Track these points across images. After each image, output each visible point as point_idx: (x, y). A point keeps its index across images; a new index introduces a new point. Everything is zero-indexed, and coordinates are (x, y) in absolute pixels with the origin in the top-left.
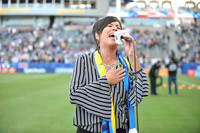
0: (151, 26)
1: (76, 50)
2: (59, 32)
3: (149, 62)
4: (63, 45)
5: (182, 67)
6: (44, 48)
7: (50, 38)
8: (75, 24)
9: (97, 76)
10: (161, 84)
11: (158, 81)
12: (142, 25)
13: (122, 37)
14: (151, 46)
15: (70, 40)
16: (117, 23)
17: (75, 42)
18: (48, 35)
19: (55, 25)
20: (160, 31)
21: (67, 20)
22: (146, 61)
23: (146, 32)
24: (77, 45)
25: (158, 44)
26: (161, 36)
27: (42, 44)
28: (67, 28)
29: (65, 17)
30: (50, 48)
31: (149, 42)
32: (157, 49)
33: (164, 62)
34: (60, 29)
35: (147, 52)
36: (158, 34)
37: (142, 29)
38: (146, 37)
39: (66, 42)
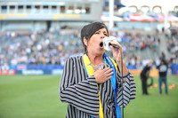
0: (143, 30)
1: (71, 52)
2: (55, 36)
3: (141, 64)
4: (60, 48)
5: (172, 68)
6: (42, 51)
7: (47, 42)
8: (71, 28)
9: (86, 75)
10: (151, 84)
11: (149, 82)
12: (133, 28)
13: (110, 44)
14: (143, 48)
15: (66, 43)
16: (104, 30)
17: (71, 45)
18: (45, 39)
19: (52, 29)
20: (151, 34)
21: (63, 24)
22: (138, 62)
23: (138, 36)
24: (73, 48)
25: (149, 46)
26: (152, 39)
27: (39, 47)
28: (63, 32)
29: (61, 21)
30: (47, 50)
31: (141, 44)
32: (148, 51)
33: (154, 63)
34: (57, 33)
35: (139, 54)
36: (149, 37)
37: (134, 33)
38: (138, 39)
39: (62, 44)
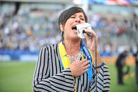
0: (119, 14)
2: (24, 19)
4: (29, 31)
6: (10, 35)
8: (41, 10)
10: (127, 73)
11: (125, 69)
12: (109, 12)
13: (84, 32)
14: (119, 34)
15: (36, 27)
16: (81, 14)
18: (13, 22)
19: (21, 11)
20: (128, 19)
21: (33, 6)
24: (44, 33)
26: (129, 24)
27: (7, 31)
28: (33, 15)
29: (30, 3)
30: (16, 35)
31: (117, 30)
32: (125, 38)
34: (26, 15)
35: (115, 40)
36: (126, 21)
37: (109, 17)
38: (113, 24)
39: (32, 29)
